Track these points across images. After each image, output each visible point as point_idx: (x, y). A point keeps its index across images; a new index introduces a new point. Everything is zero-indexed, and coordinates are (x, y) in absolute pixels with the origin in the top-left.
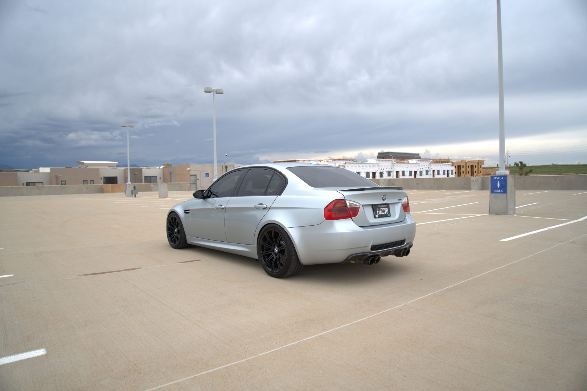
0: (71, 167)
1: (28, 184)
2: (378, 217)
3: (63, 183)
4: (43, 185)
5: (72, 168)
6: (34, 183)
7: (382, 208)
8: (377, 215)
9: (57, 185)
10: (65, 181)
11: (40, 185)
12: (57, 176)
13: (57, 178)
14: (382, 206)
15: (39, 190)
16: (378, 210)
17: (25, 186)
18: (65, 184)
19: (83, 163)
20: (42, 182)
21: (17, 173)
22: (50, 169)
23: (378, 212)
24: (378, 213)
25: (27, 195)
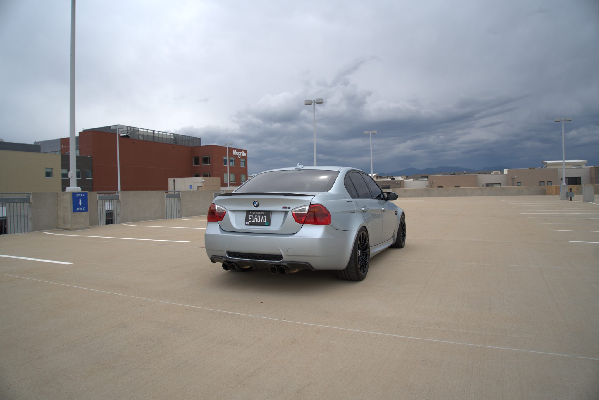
0: (534, 168)
1: (487, 185)
2: (248, 224)
3: (519, 184)
4: (501, 186)
5: (536, 168)
6: (493, 185)
7: (258, 215)
8: (248, 221)
9: (512, 186)
10: (521, 182)
11: (499, 186)
12: (513, 177)
13: (513, 179)
14: (260, 213)
15: (481, 191)
16: (251, 217)
17: (485, 187)
18: (521, 185)
19: (547, 162)
20: (500, 184)
21: (477, 175)
22: (508, 170)
23: (249, 218)
24: (251, 220)
25: (471, 196)
